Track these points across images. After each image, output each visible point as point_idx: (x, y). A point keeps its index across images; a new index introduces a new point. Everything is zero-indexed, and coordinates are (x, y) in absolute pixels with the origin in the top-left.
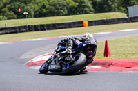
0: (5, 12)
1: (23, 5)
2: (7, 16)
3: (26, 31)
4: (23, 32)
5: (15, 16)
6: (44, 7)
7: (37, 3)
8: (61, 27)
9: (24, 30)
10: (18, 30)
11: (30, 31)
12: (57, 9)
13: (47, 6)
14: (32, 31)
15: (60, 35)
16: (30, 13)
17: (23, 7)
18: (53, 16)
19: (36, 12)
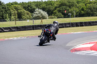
0: (55, 13)
1: (68, 8)
2: (57, 16)
3: (70, 27)
4: (68, 27)
5: (62, 16)
6: (83, 9)
7: (78, 7)
8: (94, 24)
9: (68, 26)
10: (64, 25)
11: (72, 26)
12: (92, 11)
13: (85, 9)
14: (74, 26)
15: (94, 30)
16: (73, 14)
17: (68, 10)
18: (89, 16)
19: (77, 13)
